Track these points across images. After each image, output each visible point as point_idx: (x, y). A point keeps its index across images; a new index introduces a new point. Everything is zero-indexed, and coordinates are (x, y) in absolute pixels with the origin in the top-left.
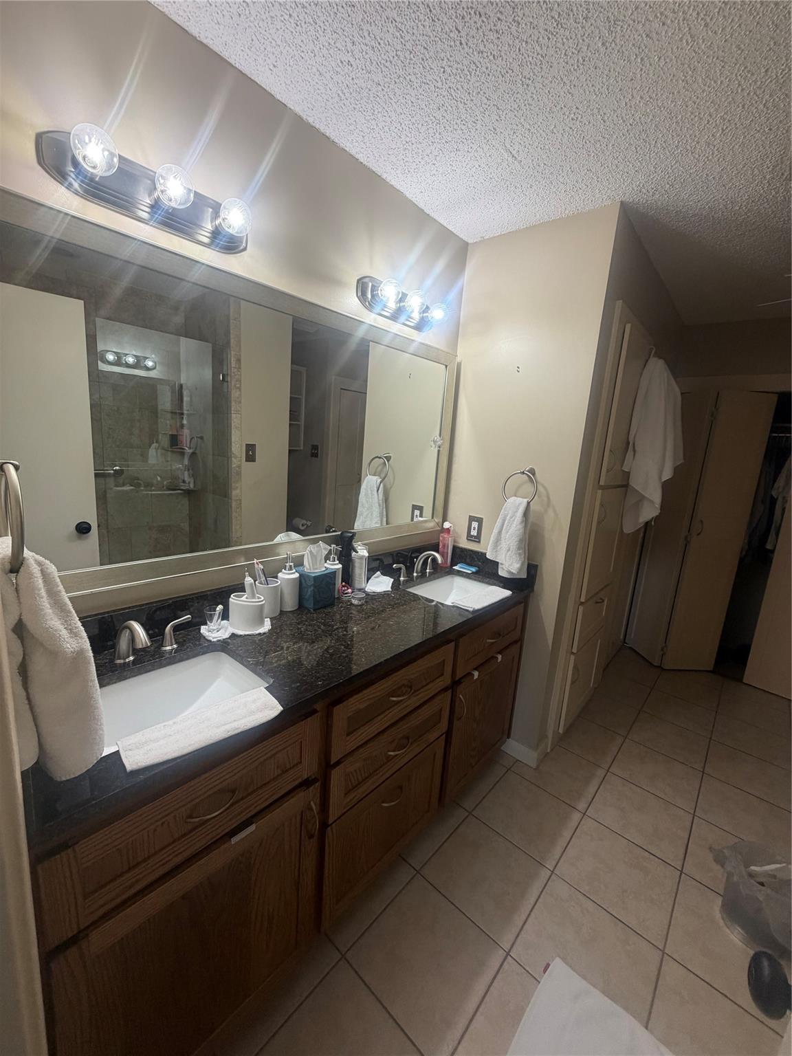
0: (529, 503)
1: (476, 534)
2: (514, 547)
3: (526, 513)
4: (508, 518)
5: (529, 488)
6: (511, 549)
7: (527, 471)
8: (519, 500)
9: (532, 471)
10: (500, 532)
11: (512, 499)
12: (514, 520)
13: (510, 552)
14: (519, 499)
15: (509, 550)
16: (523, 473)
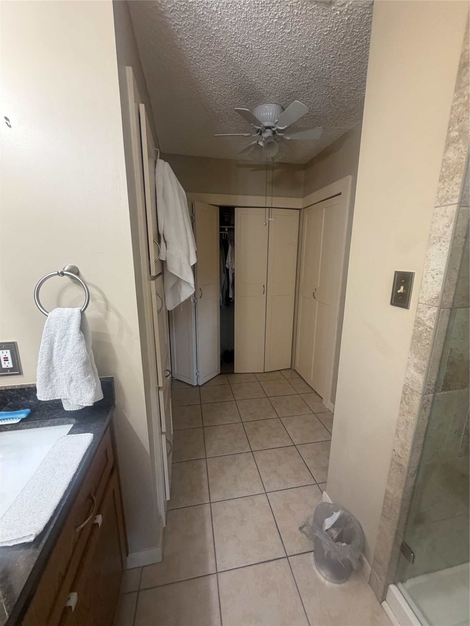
0: (82, 313)
1: (11, 366)
2: (79, 375)
3: (83, 327)
4: (57, 339)
5: (77, 292)
6: (75, 378)
7: (67, 271)
8: (66, 311)
9: (75, 271)
10: (50, 361)
11: (55, 313)
12: (67, 341)
13: (73, 384)
14: (67, 309)
15: (71, 381)
16: (63, 274)
